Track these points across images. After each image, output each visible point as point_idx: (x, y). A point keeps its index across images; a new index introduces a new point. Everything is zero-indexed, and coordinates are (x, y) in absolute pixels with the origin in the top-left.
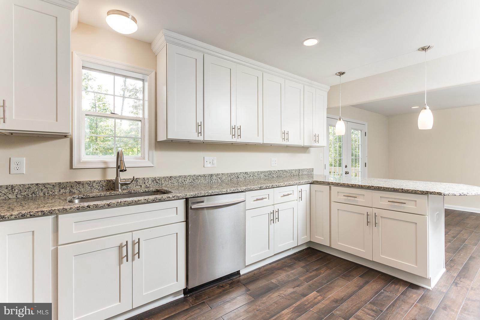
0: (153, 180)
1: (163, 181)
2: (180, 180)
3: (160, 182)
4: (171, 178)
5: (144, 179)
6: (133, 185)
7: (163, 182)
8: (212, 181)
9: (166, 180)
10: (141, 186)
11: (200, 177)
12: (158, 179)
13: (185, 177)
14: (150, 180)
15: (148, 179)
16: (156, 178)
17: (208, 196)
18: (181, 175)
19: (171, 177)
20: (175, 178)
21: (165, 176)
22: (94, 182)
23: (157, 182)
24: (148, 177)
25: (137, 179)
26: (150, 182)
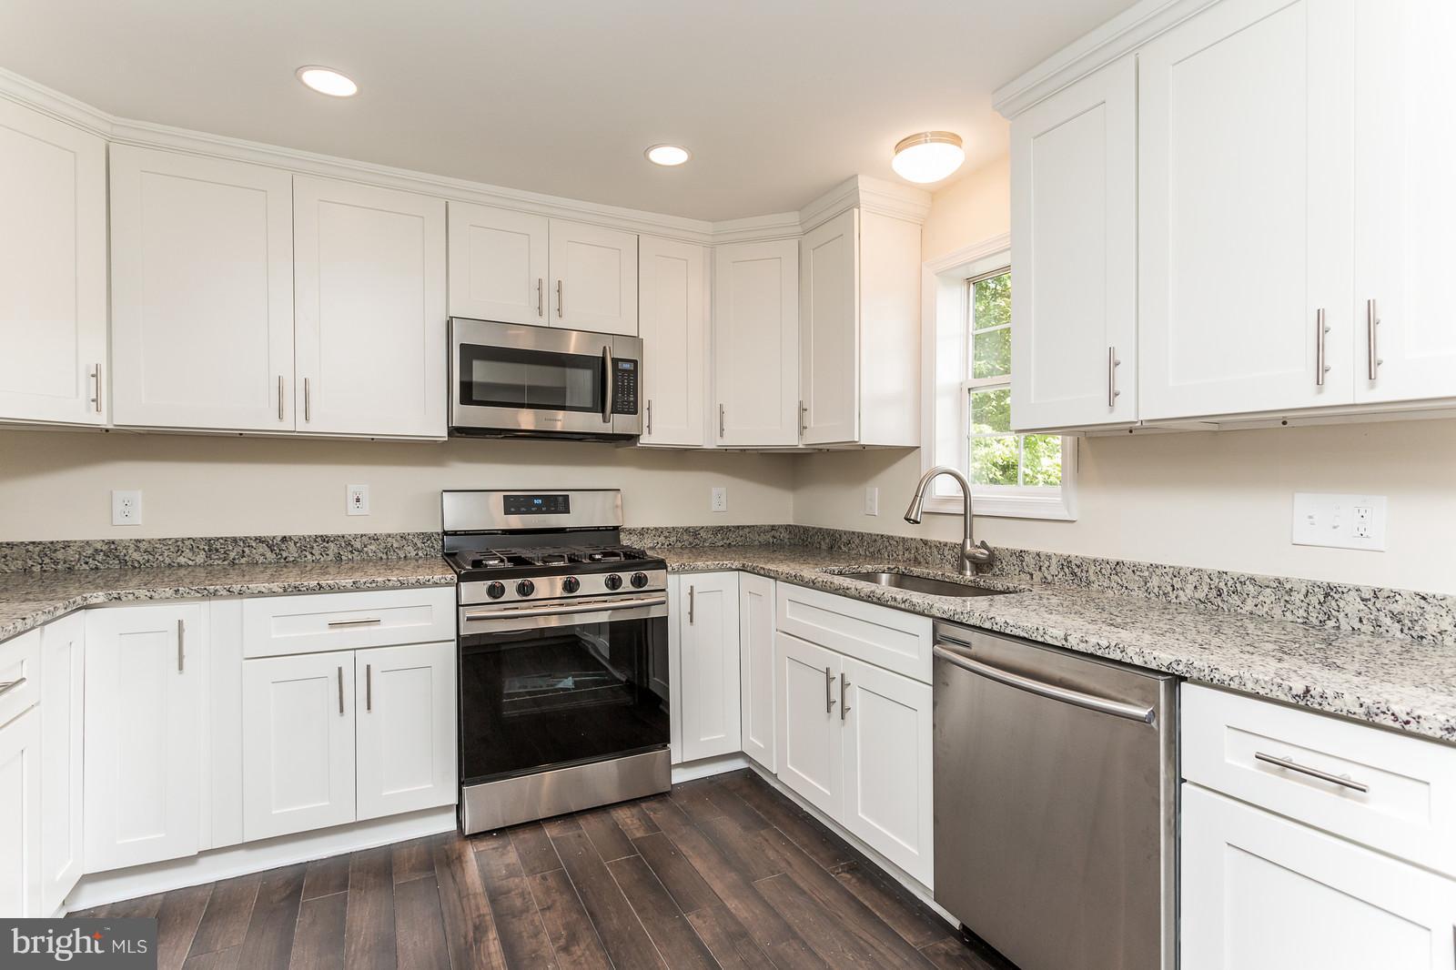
0: (1062, 565)
1: (1091, 572)
2: (1155, 582)
3: (1084, 574)
4: (1118, 569)
5: (1038, 555)
6: (1013, 568)
7: (1092, 578)
8: (1331, 623)
9: (1103, 571)
10: (1032, 575)
11: (1250, 588)
12: (1078, 563)
13: (1176, 573)
14: (1054, 561)
15: (1049, 557)
16: (1072, 559)
17: (991, 631)
18: (1159, 563)
19: (1118, 563)
20: (1135, 569)
21: (1100, 556)
22: (946, 545)
23: (1073, 573)
24: (1050, 551)
25: (1023, 554)
26: (1054, 570)
